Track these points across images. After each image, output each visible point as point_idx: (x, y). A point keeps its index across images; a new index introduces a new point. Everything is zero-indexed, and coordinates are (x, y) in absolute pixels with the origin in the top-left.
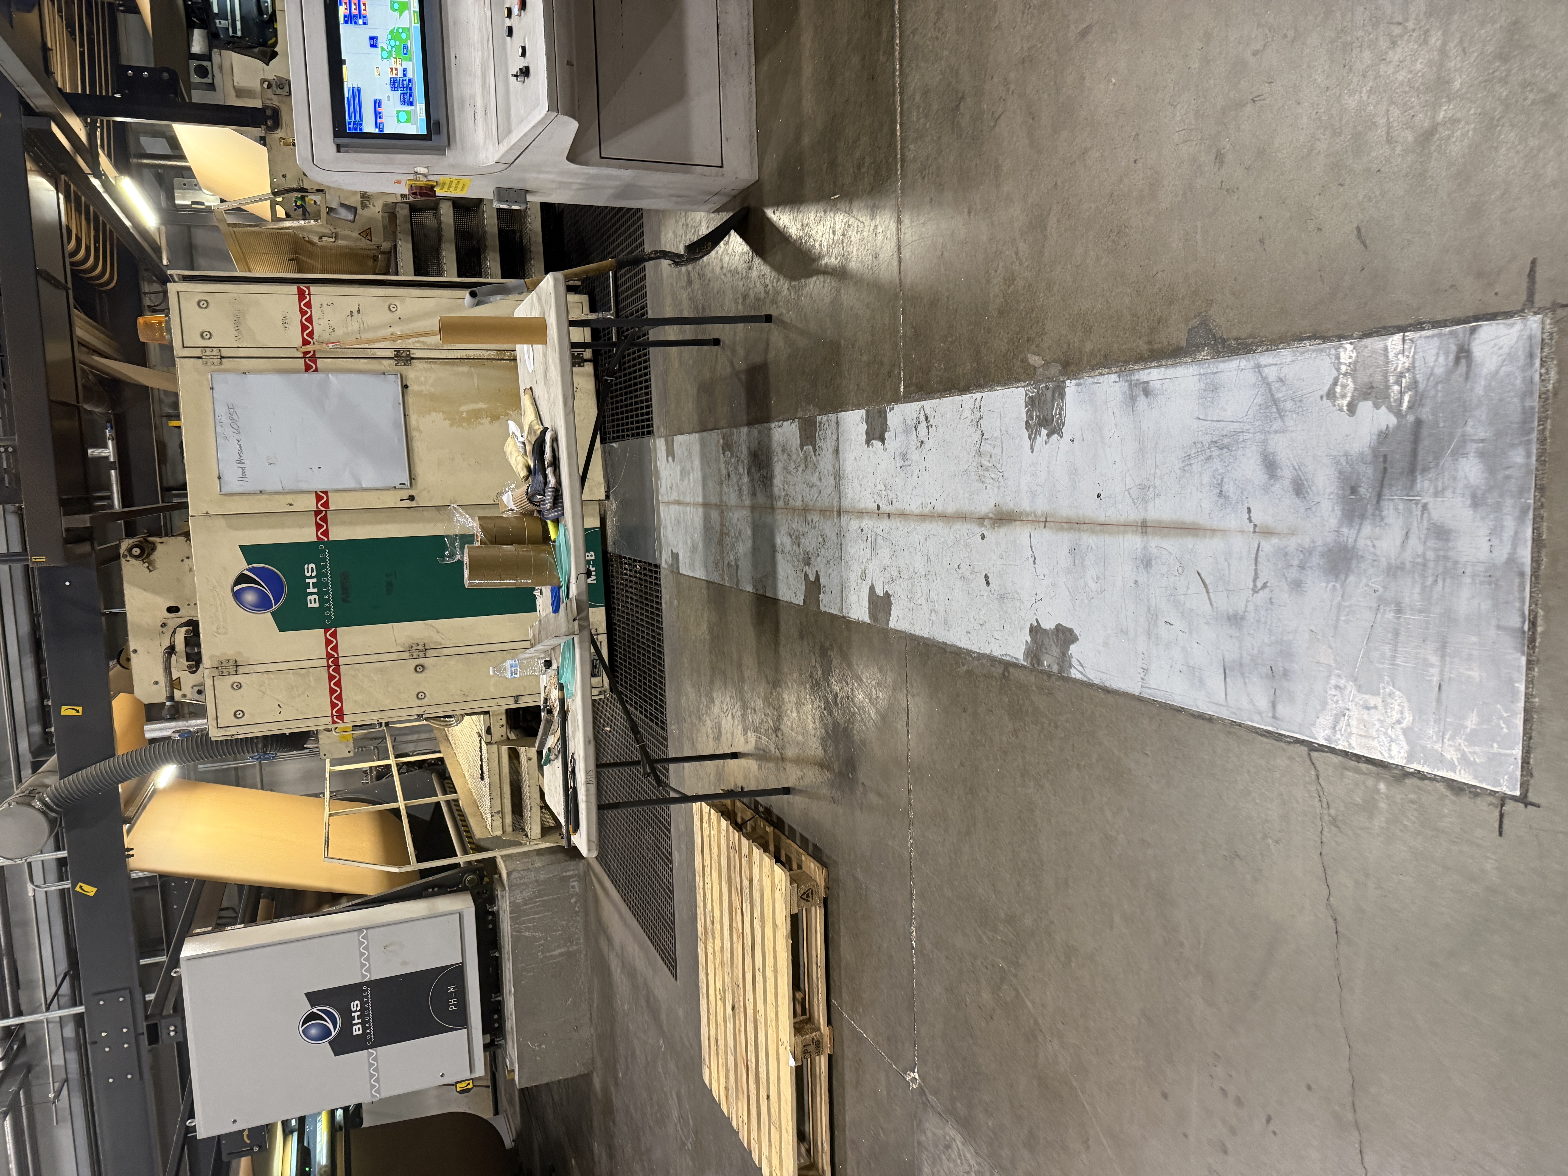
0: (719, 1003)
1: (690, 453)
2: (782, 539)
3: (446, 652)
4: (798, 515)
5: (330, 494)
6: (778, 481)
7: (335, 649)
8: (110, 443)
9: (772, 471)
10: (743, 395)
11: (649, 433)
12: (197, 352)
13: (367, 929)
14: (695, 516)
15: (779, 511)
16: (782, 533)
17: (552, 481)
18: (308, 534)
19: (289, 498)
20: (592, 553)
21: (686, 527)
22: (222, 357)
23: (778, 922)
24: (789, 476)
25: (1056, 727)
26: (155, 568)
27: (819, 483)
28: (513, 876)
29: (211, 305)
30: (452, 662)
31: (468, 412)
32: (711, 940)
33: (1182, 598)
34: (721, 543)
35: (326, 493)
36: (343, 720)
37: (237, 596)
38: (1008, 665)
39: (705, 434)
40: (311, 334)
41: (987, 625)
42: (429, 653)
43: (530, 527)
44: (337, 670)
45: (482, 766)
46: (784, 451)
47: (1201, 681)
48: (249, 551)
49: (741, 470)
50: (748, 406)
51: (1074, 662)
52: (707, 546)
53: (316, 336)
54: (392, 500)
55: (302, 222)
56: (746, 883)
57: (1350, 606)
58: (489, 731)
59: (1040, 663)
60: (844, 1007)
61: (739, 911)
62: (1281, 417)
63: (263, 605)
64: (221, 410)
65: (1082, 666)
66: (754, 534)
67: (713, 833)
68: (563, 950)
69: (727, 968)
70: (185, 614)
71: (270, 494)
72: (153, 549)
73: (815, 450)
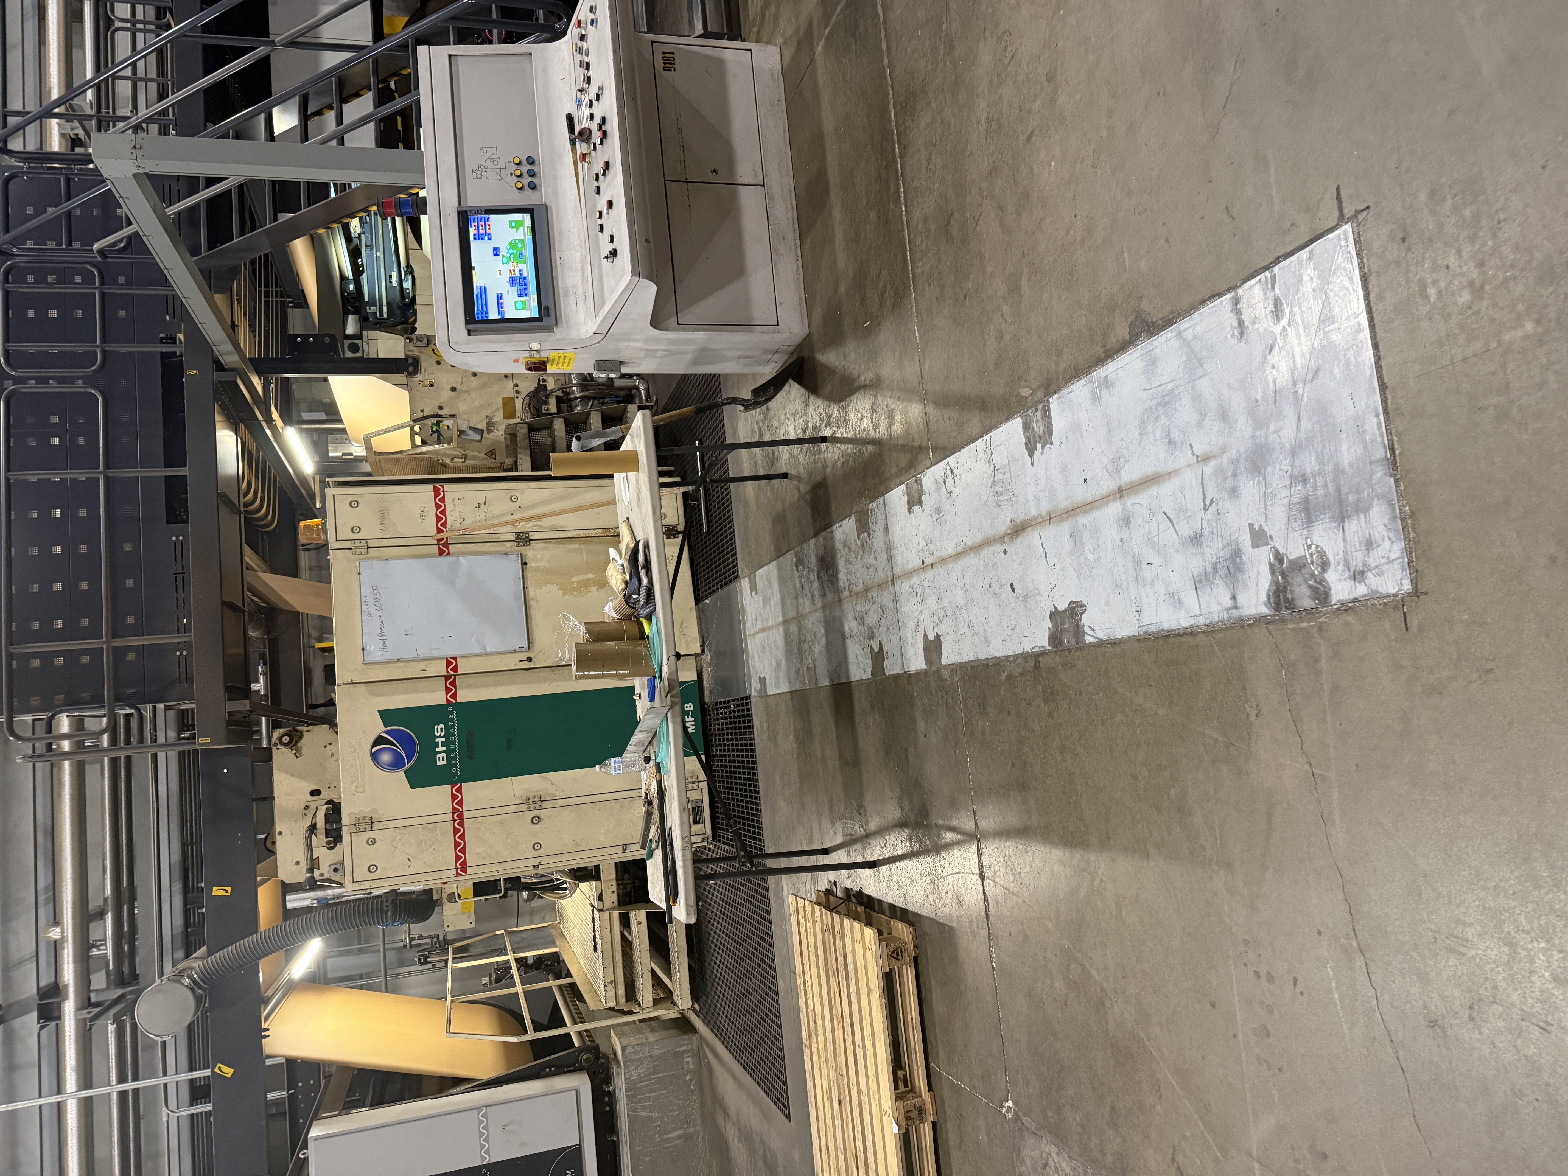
0: (827, 1104)
1: (770, 582)
2: (850, 625)
3: (560, 803)
4: (861, 598)
5: (458, 660)
6: (842, 576)
7: (460, 803)
8: (263, 677)
9: (837, 568)
10: (809, 511)
11: (735, 578)
12: (348, 544)
13: (486, 1107)
14: (777, 637)
15: (845, 601)
16: (850, 619)
17: (645, 581)
18: (438, 697)
19: (423, 665)
20: (690, 704)
21: (770, 650)
22: (368, 548)
23: (872, 986)
24: (851, 566)
25: (1081, 694)
26: (301, 755)
27: (875, 562)
28: (628, 1052)
29: (360, 505)
30: (565, 812)
31: (578, 582)
32: (815, 1040)
33: (1156, 539)
34: (800, 652)
35: (455, 658)
36: (466, 873)
37: (375, 756)
38: (1037, 656)
39: (781, 558)
40: (444, 524)
41: (1017, 628)
42: (544, 805)
44: (462, 824)
45: (595, 937)
46: (844, 546)
47: (1180, 602)
48: (387, 716)
49: (812, 579)
50: (814, 520)
51: (1087, 629)
52: (788, 660)
53: (448, 526)
54: (512, 662)
55: (437, 446)
56: (840, 960)
57: (1273, 491)
58: (600, 898)
59: (1061, 642)
60: (942, 1067)
61: (837, 994)
62: (1201, 365)
63: (397, 764)
64: (366, 591)
65: (1093, 630)
66: (826, 631)
67: (808, 925)
69: (831, 1063)
70: (326, 795)
71: (407, 661)
72: (301, 737)
73: (869, 535)
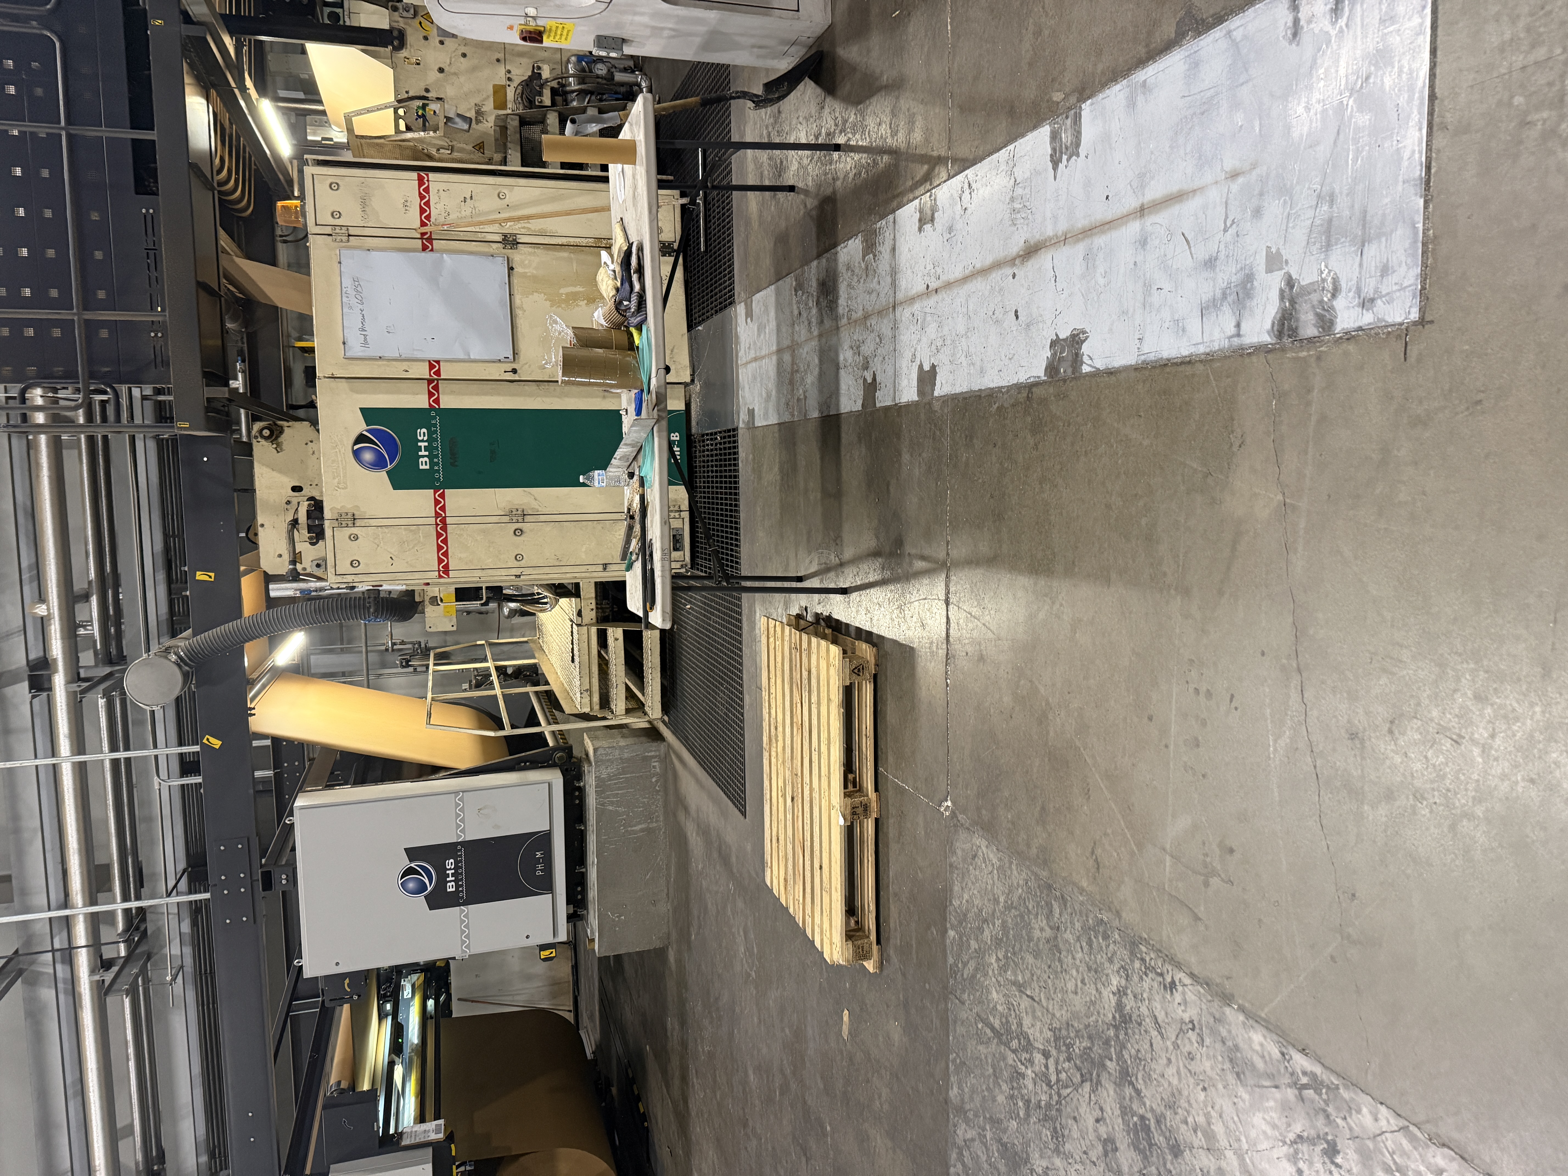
0: (781, 800)
1: (766, 307)
2: (846, 355)
3: (543, 518)
4: (860, 326)
5: (441, 363)
6: (842, 301)
7: (443, 508)
8: (240, 375)
9: (838, 292)
10: (814, 230)
11: (731, 304)
12: (328, 230)
13: (463, 792)
14: (769, 366)
15: (842, 329)
16: (846, 348)
17: (637, 288)
18: (421, 401)
19: (405, 365)
20: (677, 434)
21: (762, 379)
22: (349, 235)
23: (832, 697)
24: (852, 291)
25: (1069, 426)
26: (282, 449)
27: (878, 287)
28: (599, 753)
29: (341, 188)
30: (548, 528)
31: (567, 294)
32: (774, 745)
33: (1170, 262)
34: (791, 382)
35: (438, 362)
36: (448, 575)
37: (357, 454)
38: (1030, 387)
39: (780, 282)
40: (428, 217)
41: (1015, 357)
42: (527, 518)
43: (618, 337)
44: (444, 529)
45: (572, 649)
46: (848, 269)
47: (1184, 330)
48: (369, 414)
49: (811, 305)
50: (818, 239)
51: (1085, 359)
52: (779, 391)
53: (432, 219)
54: (497, 372)
55: (422, 133)
56: (805, 674)
57: (1297, 212)
58: (580, 614)
59: (1057, 371)
60: (889, 771)
61: (799, 705)
62: (1247, 70)
63: (379, 464)
64: (347, 282)
65: (1091, 359)
66: (821, 361)
67: (777, 643)
68: (643, 826)
69: (788, 764)
70: (308, 491)
71: (389, 360)
72: (282, 431)
73: (875, 256)
